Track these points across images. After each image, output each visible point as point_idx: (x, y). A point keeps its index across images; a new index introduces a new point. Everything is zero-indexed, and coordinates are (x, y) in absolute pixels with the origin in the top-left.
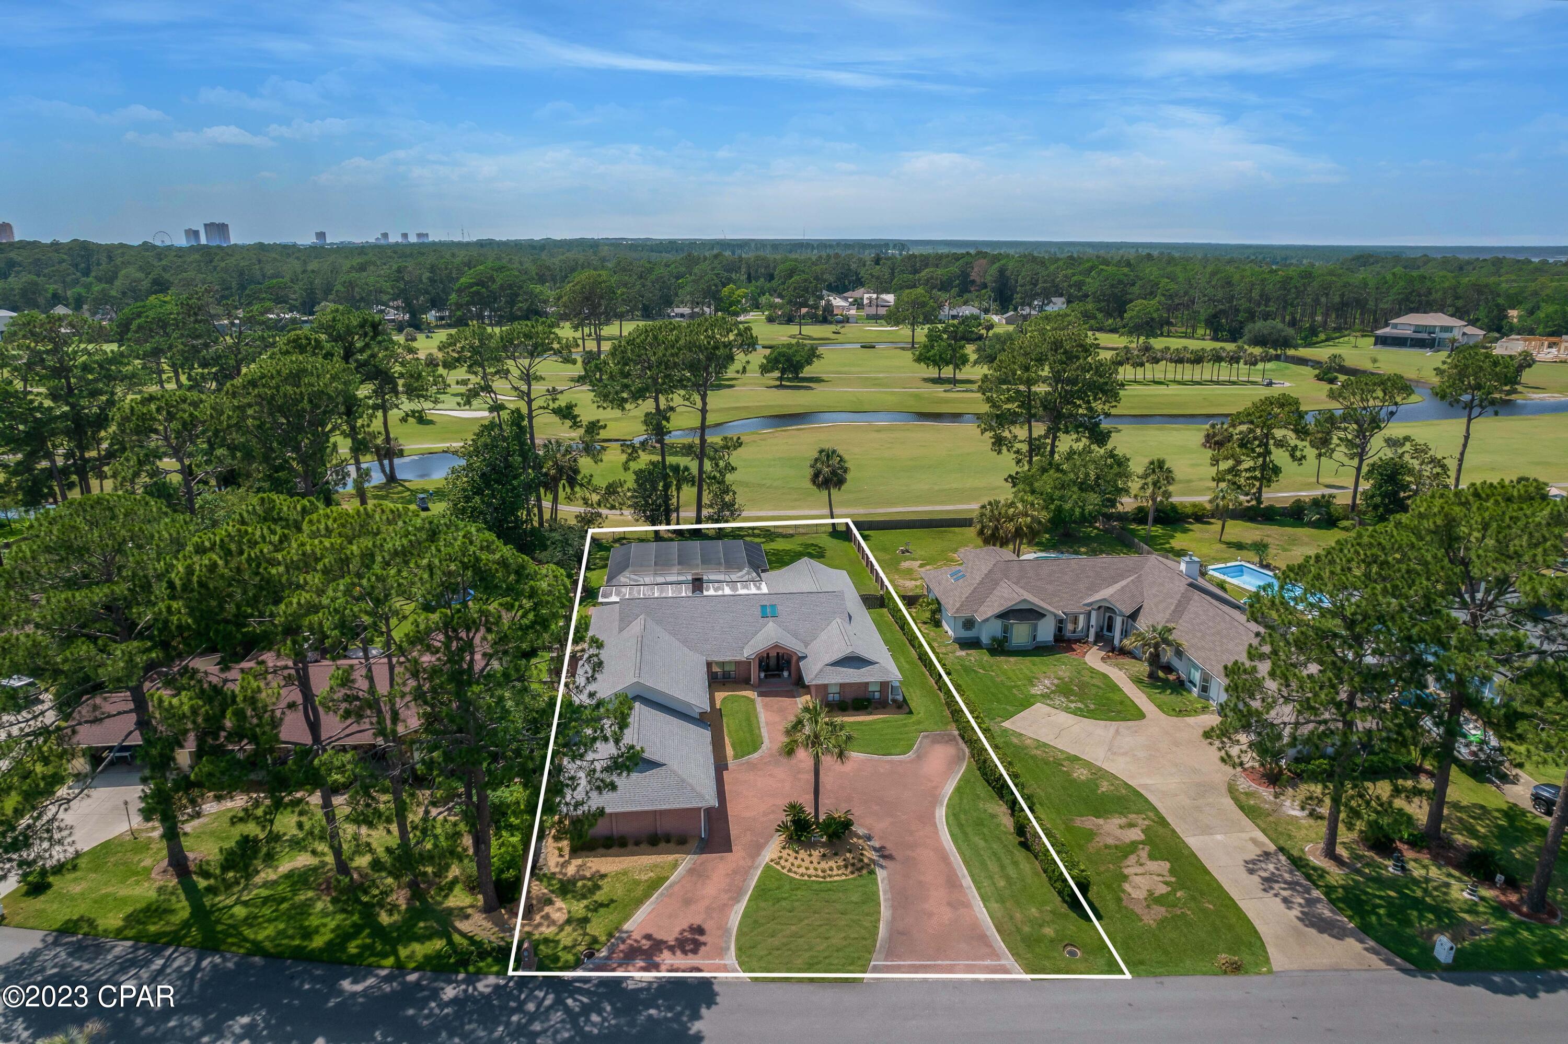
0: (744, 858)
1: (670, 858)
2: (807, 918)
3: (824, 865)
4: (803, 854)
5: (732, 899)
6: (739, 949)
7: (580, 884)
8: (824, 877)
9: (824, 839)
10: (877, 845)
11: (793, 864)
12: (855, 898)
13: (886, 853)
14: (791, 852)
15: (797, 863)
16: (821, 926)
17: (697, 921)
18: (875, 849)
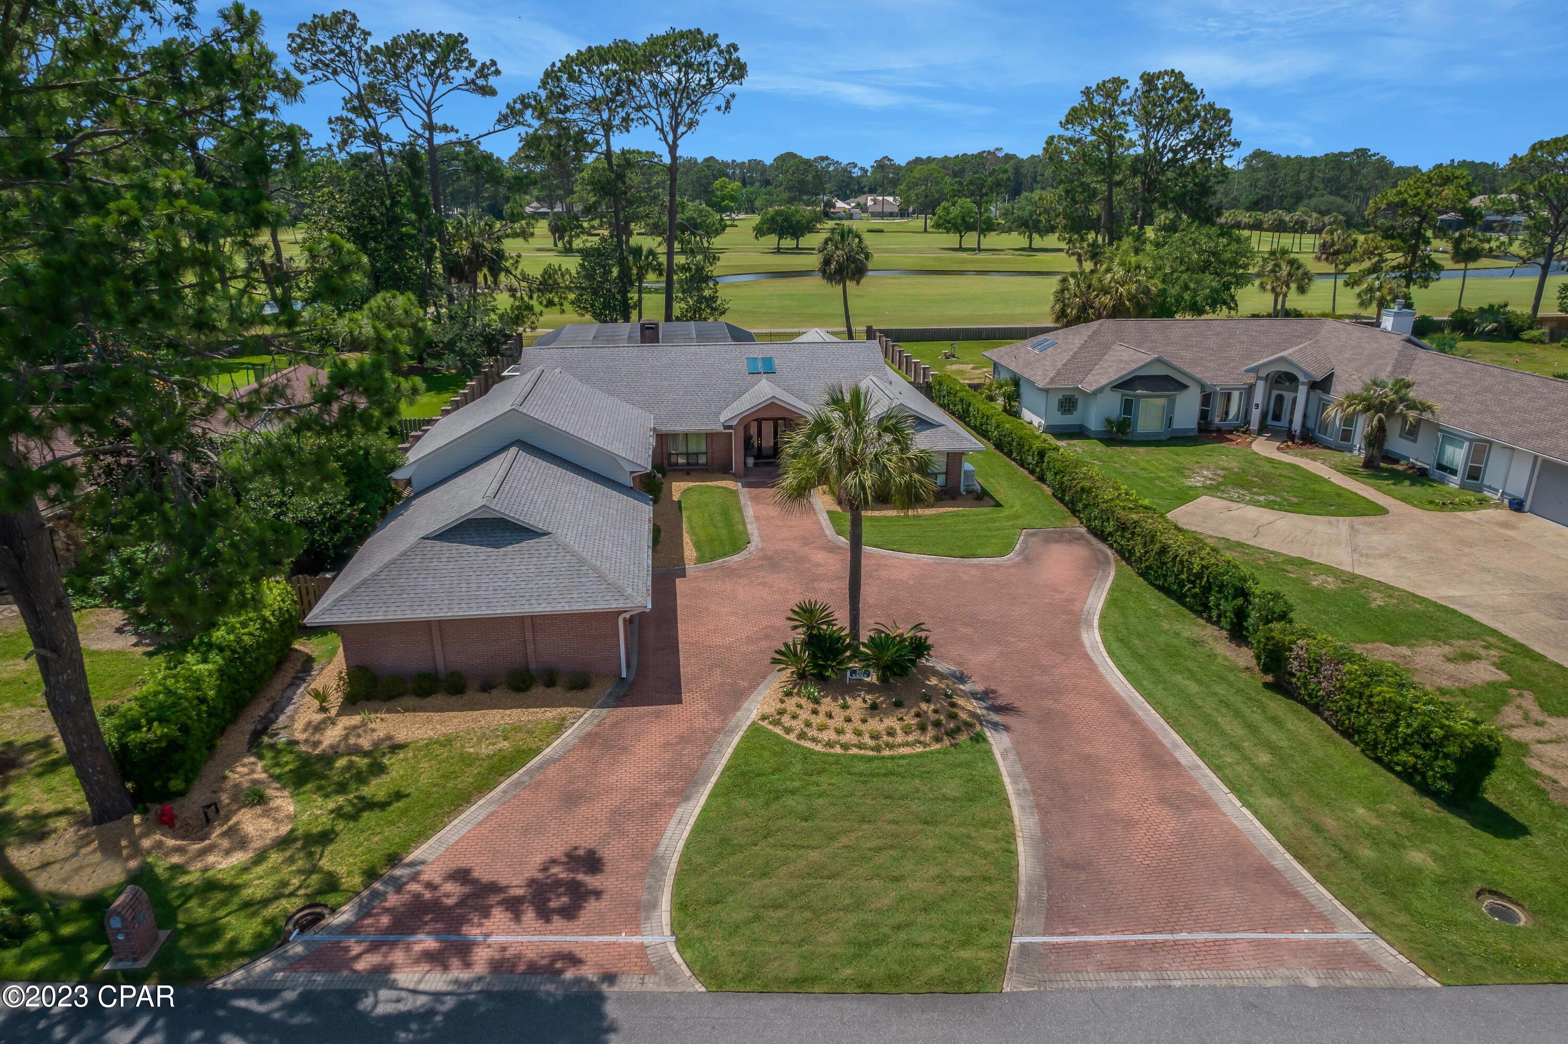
0: (705, 715)
1: (551, 714)
2: (845, 832)
3: (874, 724)
4: (827, 704)
5: (672, 792)
6: (681, 906)
7: (341, 763)
8: (877, 749)
9: (873, 678)
10: (979, 687)
11: (808, 724)
12: (952, 788)
13: (1000, 702)
14: (803, 701)
15: (817, 720)
16: (878, 850)
17: (586, 840)
18: (974, 695)
